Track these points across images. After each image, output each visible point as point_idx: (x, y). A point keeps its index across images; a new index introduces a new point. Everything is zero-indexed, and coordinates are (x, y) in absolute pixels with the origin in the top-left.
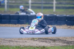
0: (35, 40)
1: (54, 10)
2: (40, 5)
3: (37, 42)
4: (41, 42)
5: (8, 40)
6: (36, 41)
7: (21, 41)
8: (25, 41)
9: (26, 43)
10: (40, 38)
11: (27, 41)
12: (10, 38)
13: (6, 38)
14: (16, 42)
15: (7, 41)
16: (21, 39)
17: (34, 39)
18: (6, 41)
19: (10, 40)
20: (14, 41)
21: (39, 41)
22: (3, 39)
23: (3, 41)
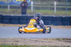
0: (60, 40)
3: (62, 42)
4: (65, 42)
5: (34, 40)
6: (61, 41)
7: (46, 41)
8: (50, 41)
9: (51, 43)
10: (65, 39)
12: (36, 38)
13: (32, 38)
14: (42, 42)
15: (33, 41)
16: (46, 39)
17: (59, 39)
18: (32, 41)
19: (36, 40)
20: (40, 41)
21: (64, 41)
22: (29, 39)
23: (29, 41)
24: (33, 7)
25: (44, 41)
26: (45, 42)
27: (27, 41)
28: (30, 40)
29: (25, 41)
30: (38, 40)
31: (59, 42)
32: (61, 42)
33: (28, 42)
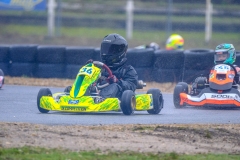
0: (146, 131)
1: (208, 34)
2: (162, 19)
3: (152, 140)
4: (164, 140)
5: (58, 130)
6: (150, 134)
7: (99, 133)
8: (113, 134)
9: (115, 140)
10: (163, 127)
11: (119, 135)
12: (66, 125)
13: (51, 125)
15: (55, 132)
17: (141, 129)
18: (50, 134)
19: (64, 130)
20: (77, 133)
21: (159, 135)
22: (42, 127)
23: (41, 134)
24: (56, 19)
25: (91, 132)
26: (96, 138)
27: (35, 133)
28: (45, 130)
29: (26, 133)
30: (73, 130)
31: (143, 139)
32: (149, 137)
33: (36, 136)
